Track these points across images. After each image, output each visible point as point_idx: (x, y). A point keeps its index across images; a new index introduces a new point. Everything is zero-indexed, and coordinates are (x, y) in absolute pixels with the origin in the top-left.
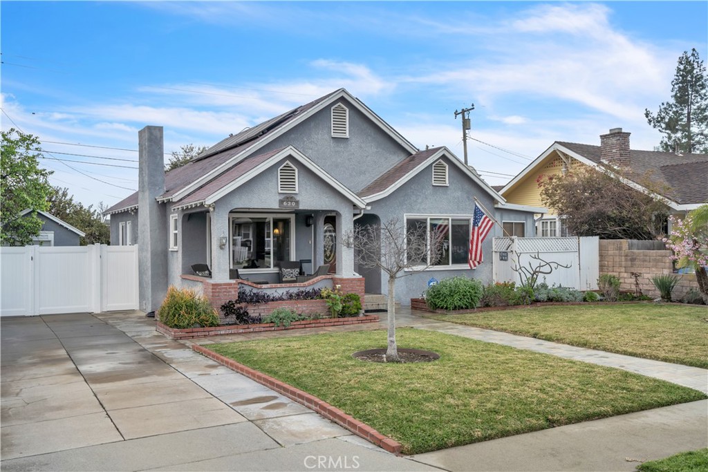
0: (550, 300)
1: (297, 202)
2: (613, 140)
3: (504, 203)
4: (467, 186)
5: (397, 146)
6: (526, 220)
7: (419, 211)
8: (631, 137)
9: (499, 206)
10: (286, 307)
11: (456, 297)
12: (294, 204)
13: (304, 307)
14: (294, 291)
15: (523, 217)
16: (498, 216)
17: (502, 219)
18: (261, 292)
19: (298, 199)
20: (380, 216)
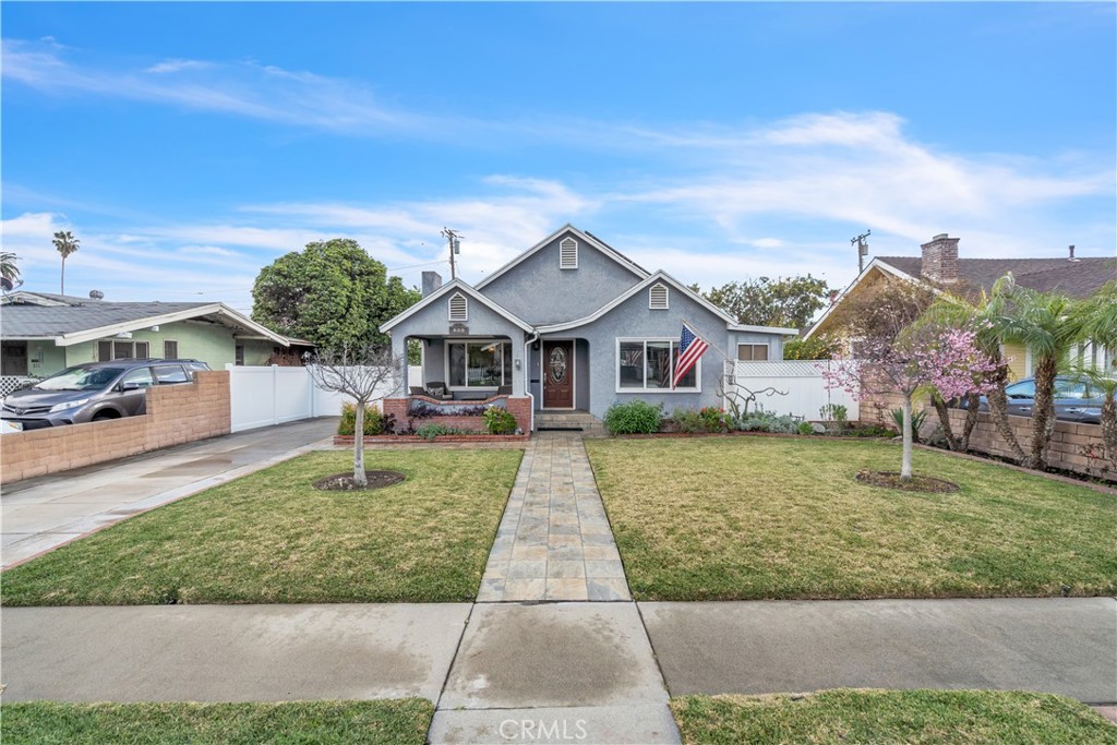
0: (755, 430)
1: (467, 329)
2: (935, 249)
3: (736, 324)
4: (691, 308)
5: (628, 274)
6: (770, 342)
7: (633, 334)
8: (959, 244)
9: (730, 327)
10: (449, 423)
11: (622, 422)
12: (463, 330)
13: (467, 423)
14: (471, 407)
15: (766, 339)
16: (731, 338)
17: (737, 341)
18: (438, 409)
19: (467, 325)
20: (589, 340)
